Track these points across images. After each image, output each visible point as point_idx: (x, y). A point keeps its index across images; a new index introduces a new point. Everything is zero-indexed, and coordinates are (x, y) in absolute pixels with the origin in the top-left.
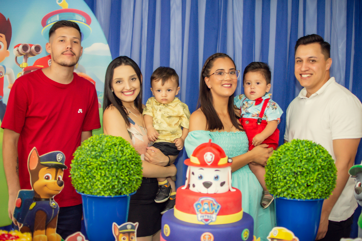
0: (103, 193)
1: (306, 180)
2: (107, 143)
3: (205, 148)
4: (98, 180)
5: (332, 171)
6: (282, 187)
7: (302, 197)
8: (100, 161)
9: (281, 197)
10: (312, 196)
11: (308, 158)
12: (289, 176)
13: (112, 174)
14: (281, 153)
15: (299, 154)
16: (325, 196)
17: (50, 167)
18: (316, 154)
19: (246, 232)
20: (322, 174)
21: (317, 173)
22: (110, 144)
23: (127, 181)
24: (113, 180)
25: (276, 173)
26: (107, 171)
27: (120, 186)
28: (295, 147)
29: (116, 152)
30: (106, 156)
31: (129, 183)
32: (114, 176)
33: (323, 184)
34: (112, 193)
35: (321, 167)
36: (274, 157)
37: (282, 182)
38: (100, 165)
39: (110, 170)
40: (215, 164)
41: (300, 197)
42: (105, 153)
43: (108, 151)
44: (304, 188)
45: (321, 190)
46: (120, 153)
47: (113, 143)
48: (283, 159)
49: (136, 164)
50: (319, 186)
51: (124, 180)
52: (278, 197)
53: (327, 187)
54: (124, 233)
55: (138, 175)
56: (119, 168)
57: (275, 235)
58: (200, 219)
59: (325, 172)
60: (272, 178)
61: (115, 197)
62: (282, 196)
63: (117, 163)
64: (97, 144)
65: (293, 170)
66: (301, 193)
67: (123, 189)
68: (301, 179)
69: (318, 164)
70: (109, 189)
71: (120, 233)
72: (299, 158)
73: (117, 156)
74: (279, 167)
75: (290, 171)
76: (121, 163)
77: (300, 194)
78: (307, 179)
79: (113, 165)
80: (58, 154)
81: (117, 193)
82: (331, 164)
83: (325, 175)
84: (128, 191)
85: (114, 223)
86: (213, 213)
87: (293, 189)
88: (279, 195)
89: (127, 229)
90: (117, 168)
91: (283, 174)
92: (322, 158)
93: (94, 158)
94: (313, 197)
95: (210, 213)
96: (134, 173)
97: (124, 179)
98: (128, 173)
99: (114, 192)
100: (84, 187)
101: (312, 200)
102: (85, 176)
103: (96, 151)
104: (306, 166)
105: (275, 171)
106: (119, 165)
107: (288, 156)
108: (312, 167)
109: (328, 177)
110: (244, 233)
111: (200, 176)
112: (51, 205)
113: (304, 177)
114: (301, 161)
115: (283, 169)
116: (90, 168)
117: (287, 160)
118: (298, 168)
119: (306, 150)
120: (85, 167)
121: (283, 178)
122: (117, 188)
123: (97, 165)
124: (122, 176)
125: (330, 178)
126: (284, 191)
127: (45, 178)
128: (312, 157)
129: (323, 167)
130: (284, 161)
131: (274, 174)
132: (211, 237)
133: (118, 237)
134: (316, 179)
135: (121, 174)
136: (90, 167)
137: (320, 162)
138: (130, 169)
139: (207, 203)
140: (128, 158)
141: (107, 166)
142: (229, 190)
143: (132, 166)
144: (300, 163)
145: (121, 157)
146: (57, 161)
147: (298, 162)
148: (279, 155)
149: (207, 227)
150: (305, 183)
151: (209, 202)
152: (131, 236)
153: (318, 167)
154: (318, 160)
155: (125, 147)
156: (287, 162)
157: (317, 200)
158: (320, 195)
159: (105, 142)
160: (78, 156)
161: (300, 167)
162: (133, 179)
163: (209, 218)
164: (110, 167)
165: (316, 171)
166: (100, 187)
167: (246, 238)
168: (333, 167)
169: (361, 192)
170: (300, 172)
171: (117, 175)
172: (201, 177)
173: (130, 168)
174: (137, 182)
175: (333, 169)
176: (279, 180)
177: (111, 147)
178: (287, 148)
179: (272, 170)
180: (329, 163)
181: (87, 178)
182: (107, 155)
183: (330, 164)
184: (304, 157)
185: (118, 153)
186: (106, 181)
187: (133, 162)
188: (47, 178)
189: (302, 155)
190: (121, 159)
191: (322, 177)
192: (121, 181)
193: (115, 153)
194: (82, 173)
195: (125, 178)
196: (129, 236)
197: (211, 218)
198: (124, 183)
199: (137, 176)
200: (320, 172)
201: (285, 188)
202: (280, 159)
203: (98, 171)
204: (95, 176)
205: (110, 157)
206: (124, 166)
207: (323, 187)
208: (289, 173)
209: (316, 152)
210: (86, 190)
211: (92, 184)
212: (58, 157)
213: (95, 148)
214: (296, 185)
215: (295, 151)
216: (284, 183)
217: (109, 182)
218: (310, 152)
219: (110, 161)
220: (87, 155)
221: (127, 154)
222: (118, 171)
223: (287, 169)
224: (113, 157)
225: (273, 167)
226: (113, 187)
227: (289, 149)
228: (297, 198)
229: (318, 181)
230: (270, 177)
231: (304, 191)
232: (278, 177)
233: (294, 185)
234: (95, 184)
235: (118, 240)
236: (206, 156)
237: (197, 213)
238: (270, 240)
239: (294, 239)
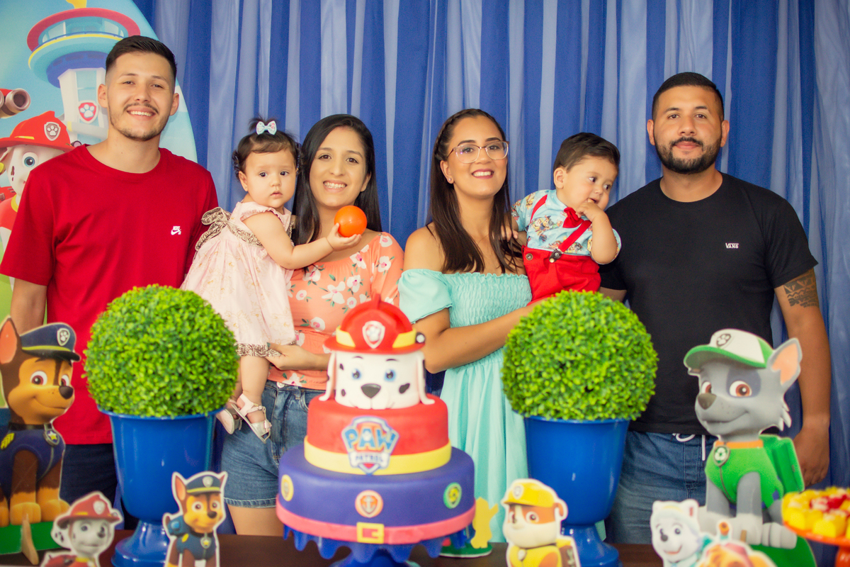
0: (151, 412)
1: (583, 379)
2: (160, 305)
3: (366, 313)
4: (141, 384)
5: (643, 360)
6: (534, 394)
7: (576, 415)
8: (144, 343)
9: (533, 416)
10: (598, 412)
11: (588, 332)
12: (548, 370)
13: (169, 370)
14: (533, 322)
15: (570, 322)
16: (628, 413)
17: (42, 356)
18: (607, 323)
19: (453, 491)
20: (617, 366)
21: (607, 364)
22: (165, 307)
23: (202, 385)
24: (173, 383)
25: (522, 365)
26: (158, 365)
27: (187, 394)
28: (563, 309)
29: (177, 323)
30: (157, 332)
31: (207, 389)
32: (173, 374)
33: (620, 388)
34: (172, 411)
35: (617, 350)
36: (518, 331)
37: (535, 383)
38: (145, 352)
39: (166, 361)
40: (386, 347)
41: (573, 414)
42: (156, 326)
43: (162, 321)
44: (579, 396)
45: (618, 401)
46: (187, 324)
47: (173, 304)
48: (536, 333)
49: (223, 348)
50: (612, 391)
51: (197, 383)
52: (528, 415)
53: (629, 393)
54: (197, 495)
55: (228, 371)
56: (185, 358)
57: (517, 495)
58: (355, 463)
59: (625, 362)
60: (513, 376)
61: (179, 418)
62: (534, 413)
63: (179, 347)
64: (140, 307)
65: (557, 358)
66: (574, 406)
67: (195, 403)
68: (574, 377)
69: (610, 343)
70: (165, 402)
71: (188, 495)
72: (569, 332)
73: (180, 333)
74: (527, 350)
75: (549, 360)
76: (189, 347)
77: (572, 409)
78: (586, 377)
79: (170, 351)
80: (61, 330)
81: (183, 410)
82: (641, 344)
83: (626, 367)
84: (206, 406)
85: (176, 474)
86: (383, 449)
87: (556, 398)
88: (529, 412)
89: (203, 486)
90: (180, 358)
91: (536, 366)
92: (620, 330)
93: (131, 337)
94: (601, 415)
95: (377, 451)
96: (218, 367)
97: (198, 381)
98: (206, 368)
99: (175, 409)
100: (112, 399)
101: (598, 422)
102: (114, 375)
103: (135, 321)
104: (583, 349)
105: (519, 360)
106: (185, 350)
107: (546, 328)
108: (596, 350)
109: (632, 372)
110: (449, 493)
111: (355, 372)
112: (48, 439)
113: (580, 374)
114: (573, 339)
115: (534, 356)
116: (123, 358)
117: (544, 337)
118: (568, 353)
119: (585, 314)
120: (112, 355)
121: (537, 375)
122: (182, 399)
123: (137, 351)
124: (191, 373)
125: (637, 375)
126: (539, 402)
127: (34, 381)
128: (597, 329)
129: (620, 352)
130: (538, 340)
131: (517, 366)
132: (377, 500)
133: (184, 503)
134: (606, 377)
135: (189, 369)
136: (123, 355)
137: (613, 340)
138: (208, 358)
139: (369, 430)
140: (204, 336)
141: (160, 353)
142: (421, 402)
143: (214, 352)
144: (571, 343)
145: (189, 334)
146: (58, 345)
147: (566, 341)
148: (529, 326)
149: (369, 480)
150: (582, 384)
151: (373, 428)
152: (213, 500)
153: (610, 351)
154: (609, 336)
155: (199, 313)
156: (544, 340)
157: (610, 421)
158: (617, 411)
159: (156, 302)
160: (101, 333)
161: (570, 350)
162: (216, 379)
163: (373, 461)
164: (166, 355)
165: (605, 360)
166: (144, 397)
167: (453, 503)
168: (644, 352)
169: (711, 404)
170: (572, 362)
171: (180, 371)
172: (357, 375)
173: (209, 356)
174: (225, 386)
175: (645, 355)
176: (528, 379)
177: (168, 312)
178: (545, 311)
179: (513, 359)
180: (635, 342)
181: (118, 380)
182: (158, 329)
183: (638, 345)
184: (581, 329)
185: (183, 326)
186: (157, 384)
187: (215, 343)
188: (36, 380)
189: (576, 324)
190: (190, 338)
191: (620, 372)
192: (189, 384)
193: (176, 326)
194: (106, 369)
195: (199, 379)
196: (208, 500)
197: (379, 462)
198: (197, 389)
199: (225, 374)
200: (613, 362)
201: (540, 396)
202: (531, 335)
203: (140, 364)
204: (134, 375)
205: (164, 333)
206: (196, 353)
207: (622, 394)
208: (548, 364)
209: (606, 318)
210: (117, 405)
211: (128, 391)
212: (61, 336)
213: (134, 317)
214: (563, 389)
215: (562, 317)
216: (539, 386)
217: (164, 388)
218: (593, 319)
219: (164, 342)
220: (116, 331)
221: (203, 328)
222: (182, 363)
223: (544, 356)
224: (171, 334)
225: (516, 352)
226: (174, 398)
227: (548, 314)
228: (566, 418)
229: (609, 380)
230: (511, 374)
231: (580, 403)
232: (525, 373)
233: (557, 389)
234: (134, 392)
235: (185, 510)
236: (367, 329)
237: (349, 450)
238: (507, 507)
239: (557, 505)
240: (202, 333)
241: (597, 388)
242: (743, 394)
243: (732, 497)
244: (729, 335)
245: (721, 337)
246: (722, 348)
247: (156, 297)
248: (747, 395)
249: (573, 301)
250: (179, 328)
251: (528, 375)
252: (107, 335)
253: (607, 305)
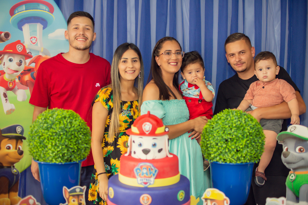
0: (54, 161)
1: (235, 146)
2: (58, 116)
3: (143, 119)
4: (50, 149)
5: (260, 138)
6: (215, 153)
7: (233, 161)
8: (51, 132)
9: (214, 162)
10: (242, 160)
11: (237, 126)
12: (221, 142)
13: (61, 143)
14: (214, 122)
15: (230, 122)
16: (254, 160)
17: (10, 138)
18: (245, 122)
19: (181, 194)
20: (250, 140)
21: (245, 140)
22: (60, 117)
23: (76, 149)
24: (63, 149)
25: (210, 140)
26: (57, 141)
27: (69, 154)
28: (226, 117)
29: (65, 124)
30: (56, 128)
31: (78, 151)
32: (63, 145)
33: (251, 150)
34: (63, 161)
35: (250, 134)
36: (208, 126)
37: (215, 148)
38: (51, 136)
39: (60, 139)
40: (153, 133)
41: (231, 161)
42: (56, 125)
43: (59, 123)
44: (234, 153)
45: (250, 155)
46: (69, 124)
47: (63, 116)
48: (215, 127)
49: (84, 134)
50: (248, 151)
52: (212, 161)
53: (255, 152)
54: (73, 196)
55: (87, 144)
56: (68, 138)
57: (208, 195)
58: (140, 182)
59: (253, 139)
60: (206, 145)
61: (66, 163)
62: (215, 160)
63: (66, 134)
64: (49, 117)
65: (224, 137)
66: (232, 157)
67: (73, 157)
68: (232, 145)
69: (246, 131)
70: (60, 157)
71: (70, 196)
72: (229, 126)
73: (66, 128)
74: (212, 134)
75: (221, 138)
76: (70, 134)
77: (231, 159)
78: (237, 145)
79: (62, 136)
80: (18, 127)
81: (67, 160)
82: (259, 131)
83: (253, 141)
84: (77, 158)
85: (64, 187)
86: (151, 176)
87: (224, 154)
88: (213, 160)
89: (76, 192)
90: (66, 138)
91: (215, 141)
92: (251, 125)
93: (46, 130)
94: (243, 161)
96: (82, 142)
97: (73, 148)
98: (77, 143)
99: (64, 160)
100: (38, 156)
101: (242, 164)
102: (39, 146)
103: (47, 123)
104: (235, 133)
105: (208, 138)
106: (68, 135)
107: (219, 125)
108: (241, 134)
109: (256, 143)
110: (180, 194)
111: (139, 144)
112: (13, 172)
113: (234, 144)
114: (231, 129)
115: (215, 137)
116: (42, 139)
117: (219, 128)
118: (229, 135)
119: (236, 119)
120: (38, 137)
121: (216, 144)
122: (67, 155)
123: (48, 135)
124: (71, 145)
125: (258, 144)
126: (217, 156)
127: (7, 148)
128: (241, 125)
129: (251, 134)
130: (216, 130)
131: (207, 141)
132: (149, 198)
133: (68, 199)
134: (245, 145)
135: (70, 143)
136: (42, 137)
137: (248, 129)
138: (78, 139)
139: (145, 168)
140: (76, 129)
141: (57, 136)
142: (167, 156)
143: (81, 136)
144: (230, 131)
145: (70, 128)
146: (17, 133)
147: (228, 130)
148: (212, 124)
149: (146, 190)
150: (235, 148)
151: (147, 167)
152: (80, 198)
153: (247, 134)
154: (246, 128)
155: (74, 120)
156: (219, 130)
157: (247, 163)
158: (250, 159)
159: (56, 115)
160: (33, 128)
161: (230, 134)
162: (82, 147)
163: (147, 181)
164: (60, 137)
165: (245, 138)
166: (51, 155)
167: (181, 199)
168: (261, 134)
169: (288, 156)
170: (230, 139)
171: (66, 144)
172: (140, 145)
173: (78, 138)
174: (85, 150)
175: (261, 136)
176: (212, 146)
177: (61, 119)
178: (219, 118)
179: (206, 138)
180: (257, 130)
181: (41, 148)
182: (57, 126)
183: (258, 131)
184: (234, 125)
186: (57, 149)
187: (81, 132)
188: (8, 148)
189: (232, 123)
190: (70, 130)
191: (251, 143)
192: (70, 149)
194: (35, 143)
196: (78, 198)
197: (150, 182)
198: (74, 151)
199: (85, 145)
200: (248, 139)
201: (217, 153)
202: (213, 128)
203: (49, 141)
204: (47, 146)
205: (59, 128)
206: (73, 136)
207: (252, 152)
208: (221, 140)
209: (245, 120)
210: (40, 158)
211: (45, 152)
212: (18, 130)
213: (47, 121)
214: (227, 150)
215: (226, 120)
216: (217, 149)
217: (59, 151)
218: (239, 121)
219: (59, 132)
220: (39, 127)
221: (76, 126)
222: (67, 140)
223: (219, 136)
224: (62, 128)
225: (207, 135)
226: (64, 155)
227: (220, 119)
228: (228, 162)
229: (246, 146)
230: (205, 144)
231: (234, 156)
232: (211, 144)
233: (225, 150)
234: (47, 153)
235: (69, 202)
236: (144, 126)
237: (137, 176)
238: (204, 200)
239: (225, 199)
240: (75, 128)
241: (241, 150)
242: (301, 151)
243: (297, 195)
244: (296, 127)
245: (292, 128)
246: (292, 132)
247: (56, 113)
248: (303, 152)
249: (231, 113)
250: (66, 126)
251: (212, 144)
252: (36, 129)
253: (245, 115)
